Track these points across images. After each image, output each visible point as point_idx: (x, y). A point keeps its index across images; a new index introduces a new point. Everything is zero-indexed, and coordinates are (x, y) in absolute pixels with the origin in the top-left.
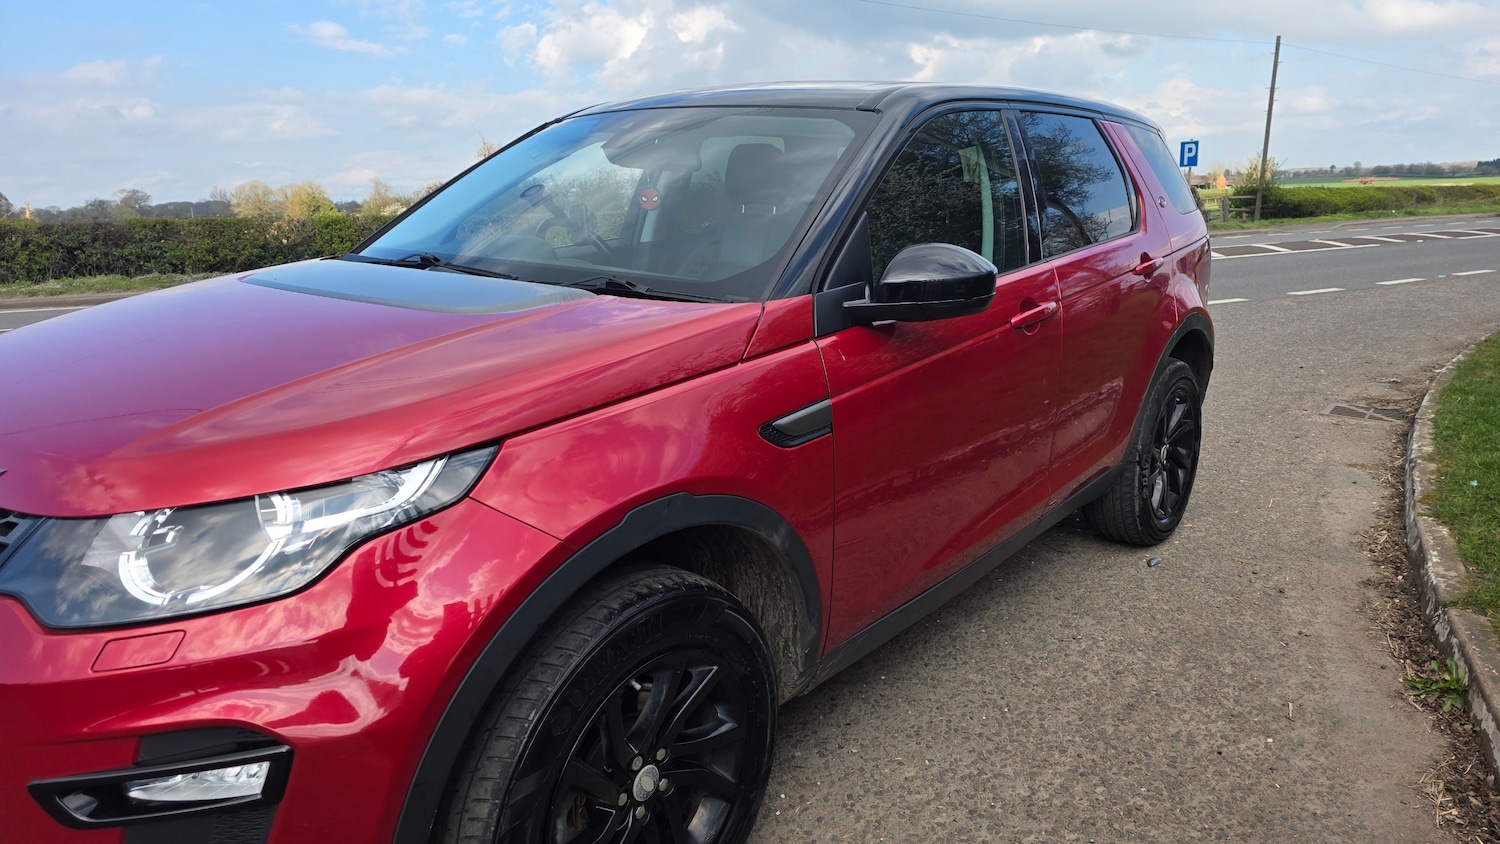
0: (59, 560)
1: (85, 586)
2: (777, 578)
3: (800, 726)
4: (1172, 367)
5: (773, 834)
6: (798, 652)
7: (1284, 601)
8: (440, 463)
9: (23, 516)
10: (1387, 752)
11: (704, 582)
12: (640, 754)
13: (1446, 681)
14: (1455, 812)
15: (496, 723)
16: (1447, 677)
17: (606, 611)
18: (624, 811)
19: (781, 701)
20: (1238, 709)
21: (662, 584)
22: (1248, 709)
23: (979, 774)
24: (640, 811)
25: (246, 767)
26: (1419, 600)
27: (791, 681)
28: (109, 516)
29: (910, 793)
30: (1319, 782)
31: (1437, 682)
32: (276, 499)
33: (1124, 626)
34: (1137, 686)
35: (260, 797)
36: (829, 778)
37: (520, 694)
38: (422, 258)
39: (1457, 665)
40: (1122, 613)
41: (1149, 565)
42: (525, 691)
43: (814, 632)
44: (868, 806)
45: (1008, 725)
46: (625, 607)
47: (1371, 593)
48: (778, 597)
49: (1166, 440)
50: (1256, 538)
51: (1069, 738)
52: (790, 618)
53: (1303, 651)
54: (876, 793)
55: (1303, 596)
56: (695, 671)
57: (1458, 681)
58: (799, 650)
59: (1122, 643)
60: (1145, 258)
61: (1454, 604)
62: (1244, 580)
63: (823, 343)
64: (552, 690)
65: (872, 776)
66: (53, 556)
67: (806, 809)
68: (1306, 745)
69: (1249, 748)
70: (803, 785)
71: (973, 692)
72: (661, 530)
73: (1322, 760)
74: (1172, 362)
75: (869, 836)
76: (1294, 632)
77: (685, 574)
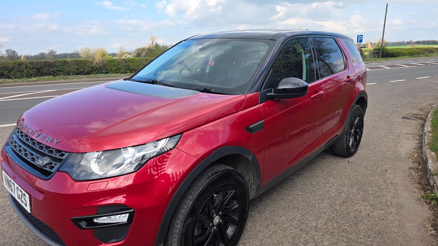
0: (73, 164)
1: (79, 170)
2: (249, 167)
3: (253, 206)
4: (356, 107)
5: (247, 234)
6: (254, 187)
7: (387, 173)
8: (168, 139)
9: (66, 152)
10: (415, 215)
11: (231, 169)
12: (216, 213)
13: (432, 196)
14: (434, 232)
15: (181, 205)
16: (433, 195)
17: (207, 176)
18: (211, 227)
19: (250, 200)
20: (374, 203)
21: (221, 169)
22: (376, 203)
23: (302, 220)
24: (215, 227)
25: (122, 215)
26: (425, 173)
27: (252, 194)
28: (86, 153)
29: (283, 224)
30: (396, 223)
31: (430, 196)
32: (129, 148)
33: (341, 180)
34: (345, 196)
35: (127, 222)
36: (261, 220)
37: (187, 197)
38: (153, 81)
39: (436, 192)
40: (341, 176)
41: (349, 163)
42: (188, 196)
43: (259, 182)
44: (272, 228)
45: (310, 206)
46: (213, 175)
47: (412, 171)
48: (249, 172)
49: (353, 127)
50: (379, 155)
51: (327, 210)
52: (252, 178)
53: (392, 187)
54: (274, 224)
55: (392, 172)
56: (229, 192)
57: (436, 196)
59: (341, 184)
60: (348, 77)
61: (435, 175)
62: (376, 167)
63: (261, 105)
64: (195, 196)
65: (273, 220)
66: (71, 163)
67: (256, 228)
68: (393, 213)
69: (376, 214)
70: (255, 222)
71: (300, 197)
72: (222, 156)
73: (397, 217)
75: (273, 235)
76: (390, 182)
77: (226, 166)
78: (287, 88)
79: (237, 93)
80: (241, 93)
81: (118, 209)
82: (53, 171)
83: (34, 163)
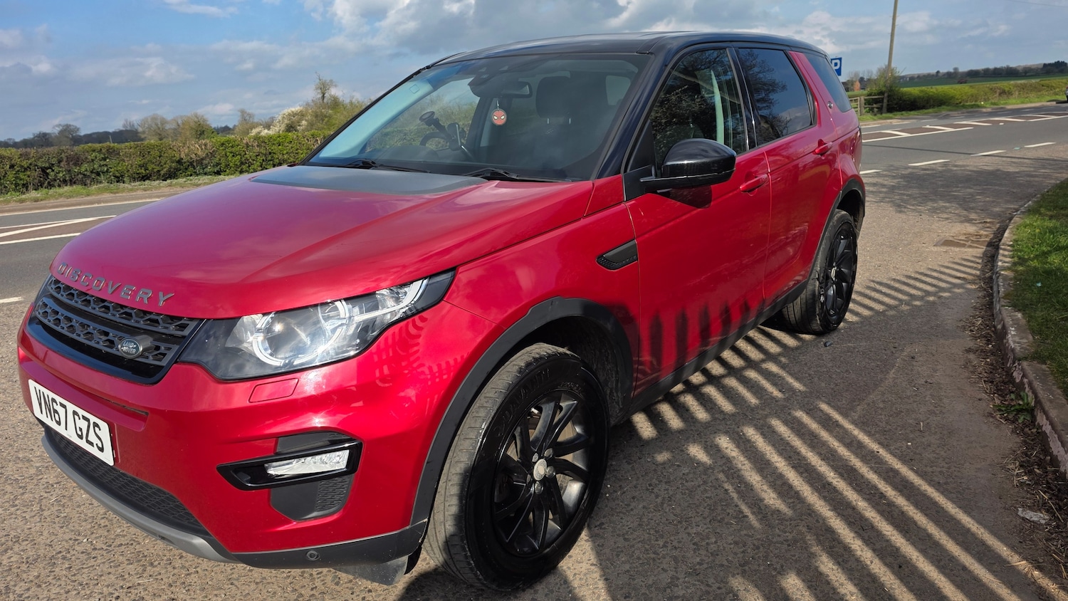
2: (606, 351)
4: (838, 215)
5: (606, 506)
7: (914, 363)
8: (426, 281)
9: (191, 319)
10: (982, 447)
11: (567, 352)
12: (537, 453)
13: (1020, 405)
14: (1025, 478)
16: (1021, 403)
17: (516, 367)
18: (530, 485)
19: (612, 425)
20: (889, 427)
21: (545, 352)
22: (894, 427)
23: (729, 470)
24: (537, 486)
25: (335, 453)
26: (1002, 359)
27: (614, 416)
29: (687, 481)
30: (941, 465)
31: (1014, 406)
33: (812, 382)
34: (823, 417)
35: (346, 469)
36: (636, 475)
37: (472, 414)
38: (363, 162)
39: (1027, 395)
40: (810, 375)
41: (826, 346)
42: (475, 412)
43: (628, 383)
44: (662, 490)
45: (743, 442)
46: (528, 364)
47: (972, 356)
48: (606, 362)
49: (834, 264)
50: (894, 326)
51: (782, 448)
52: (614, 376)
53: (929, 392)
54: (666, 483)
55: (927, 360)
56: (564, 405)
57: (1028, 404)
58: (619, 395)
59: (811, 393)
60: (821, 143)
61: (1026, 359)
62: (888, 352)
63: (628, 204)
64: (493, 411)
65: (662, 473)
67: (624, 493)
68: (932, 445)
69: (896, 449)
70: (620, 480)
71: (719, 424)
73: (942, 453)
74: (838, 212)
75: (665, 505)
76: (922, 381)
80: (582, 178)
82: (164, 363)
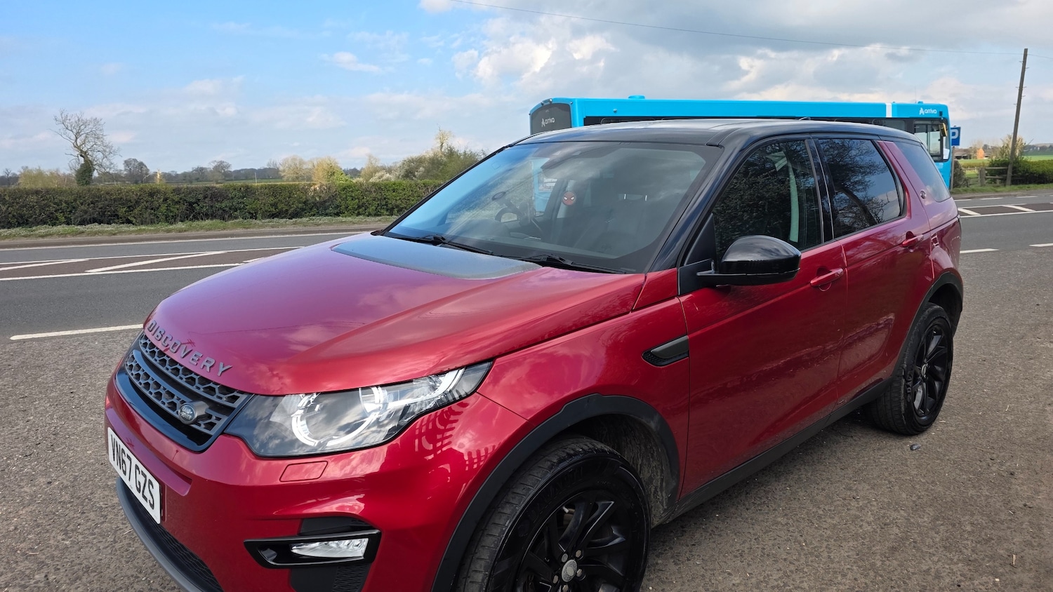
0: (254, 419)
1: (267, 434)
2: (651, 448)
3: (661, 544)
4: (930, 309)
6: (663, 496)
7: (1013, 481)
8: (461, 371)
9: (242, 393)
11: (607, 448)
12: (567, 552)
15: (486, 526)
17: (549, 463)
18: (556, 586)
19: (653, 527)
20: (974, 556)
21: (581, 448)
22: (981, 557)
24: (565, 587)
25: (353, 540)
27: (658, 514)
28: (284, 396)
32: (374, 389)
34: (899, 534)
35: (363, 558)
36: (681, 579)
37: (500, 510)
38: (433, 238)
40: (890, 482)
41: (912, 449)
42: (503, 508)
43: (674, 484)
45: (805, 554)
46: (561, 461)
48: (651, 459)
49: (925, 360)
50: (994, 433)
51: (849, 567)
52: (659, 474)
53: (1027, 519)
55: (1029, 479)
56: (600, 504)
58: (664, 494)
59: (889, 504)
60: (910, 235)
62: (984, 464)
63: (683, 299)
64: (519, 509)
65: (710, 580)
66: (252, 417)
68: (1024, 585)
69: (981, 584)
70: (663, 582)
71: (780, 530)
72: (584, 417)
74: (930, 306)
76: (1020, 504)
77: (595, 442)
78: (750, 260)
79: (626, 269)
80: (634, 270)
81: (344, 526)
82: (212, 432)
83: (174, 413)
